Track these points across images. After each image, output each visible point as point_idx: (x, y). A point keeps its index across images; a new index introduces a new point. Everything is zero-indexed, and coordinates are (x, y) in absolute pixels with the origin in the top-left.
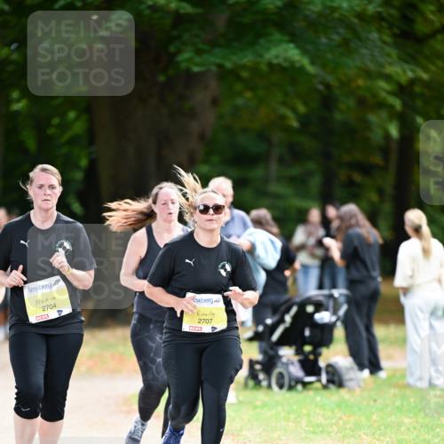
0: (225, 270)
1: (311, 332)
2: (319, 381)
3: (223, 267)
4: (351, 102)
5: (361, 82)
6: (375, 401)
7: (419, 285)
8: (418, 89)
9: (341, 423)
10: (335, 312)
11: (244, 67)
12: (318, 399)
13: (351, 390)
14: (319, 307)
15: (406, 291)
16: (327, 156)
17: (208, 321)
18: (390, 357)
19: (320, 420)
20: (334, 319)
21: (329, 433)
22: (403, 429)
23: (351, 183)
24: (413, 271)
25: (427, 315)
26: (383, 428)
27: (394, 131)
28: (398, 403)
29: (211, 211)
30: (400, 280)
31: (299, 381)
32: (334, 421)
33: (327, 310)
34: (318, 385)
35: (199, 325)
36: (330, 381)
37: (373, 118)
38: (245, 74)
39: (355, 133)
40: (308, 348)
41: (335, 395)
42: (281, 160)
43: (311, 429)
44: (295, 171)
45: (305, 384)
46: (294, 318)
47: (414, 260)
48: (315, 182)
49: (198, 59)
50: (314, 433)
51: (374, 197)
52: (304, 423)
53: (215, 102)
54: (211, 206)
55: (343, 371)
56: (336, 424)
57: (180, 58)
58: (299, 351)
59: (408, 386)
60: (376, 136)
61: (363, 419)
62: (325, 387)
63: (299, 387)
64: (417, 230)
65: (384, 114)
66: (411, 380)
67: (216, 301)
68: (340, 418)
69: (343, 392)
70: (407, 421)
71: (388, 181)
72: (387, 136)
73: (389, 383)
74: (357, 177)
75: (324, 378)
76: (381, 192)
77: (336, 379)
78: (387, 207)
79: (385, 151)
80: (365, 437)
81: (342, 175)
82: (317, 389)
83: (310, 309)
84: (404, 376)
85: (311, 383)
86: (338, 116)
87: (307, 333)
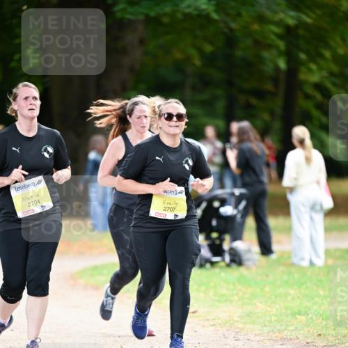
0: (188, 165)
1: (217, 222)
2: (223, 260)
3: (187, 162)
4: (249, 42)
5: (256, 27)
6: (267, 276)
7: (302, 186)
8: (301, 32)
9: (240, 294)
10: (236, 207)
11: (165, 14)
12: (223, 274)
13: (249, 268)
14: (223, 202)
15: (292, 190)
16: (230, 84)
17: (171, 209)
18: (279, 242)
19: (224, 291)
20: (235, 212)
21: (231, 301)
22: (289, 298)
23: (248, 106)
24: (297, 174)
25: (308, 209)
26: (273, 297)
27: (282, 64)
28: (285, 278)
29: (175, 119)
30: (287, 181)
31: (208, 261)
32: (235, 292)
33: (230, 205)
34: (222, 264)
35: (164, 212)
36: (232, 261)
37: (266, 54)
38: (165, 20)
39: (252, 66)
40: (215, 235)
41: (236, 272)
42: (194, 88)
43: (217, 298)
44: (205, 96)
45: (213, 264)
46: (204, 211)
47: (298, 165)
48: (221, 105)
49: (130, 9)
50: (219, 301)
51: (266, 116)
52: (211, 293)
53: (142, 42)
54: (175, 114)
55: (242, 253)
56: (237, 294)
57: (116, 8)
58: (208, 237)
59: (293, 265)
60: (269, 69)
61: (258, 290)
62: (228, 265)
63: (208, 265)
64: (302, 142)
65: (274, 52)
66: (295, 260)
67: (180, 193)
68: (240, 290)
69: (242, 269)
70: (292, 292)
71: (278, 104)
72: (277, 69)
73: (279, 262)
74: (254, 101)
75: (227, 258)
76: (272, 113)
77: (237, 259)
78: (277, 125)
79: (275, 80)
80: (258, 304)
81: (242, 99)
82: (221, 267)
83: (216, 204)
84: (289, 257)
85: (216, 262)
86: (239, 53)
87: (214, 223)
